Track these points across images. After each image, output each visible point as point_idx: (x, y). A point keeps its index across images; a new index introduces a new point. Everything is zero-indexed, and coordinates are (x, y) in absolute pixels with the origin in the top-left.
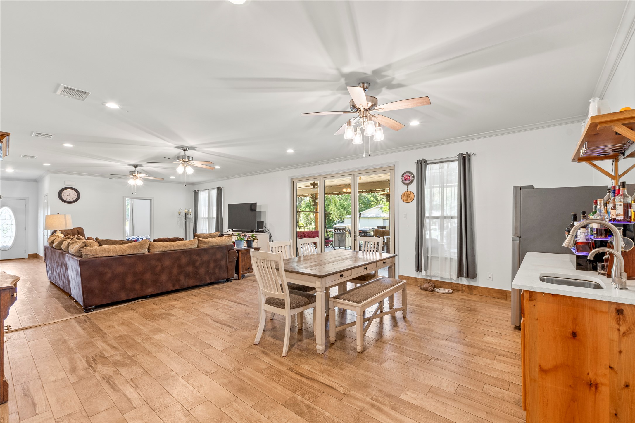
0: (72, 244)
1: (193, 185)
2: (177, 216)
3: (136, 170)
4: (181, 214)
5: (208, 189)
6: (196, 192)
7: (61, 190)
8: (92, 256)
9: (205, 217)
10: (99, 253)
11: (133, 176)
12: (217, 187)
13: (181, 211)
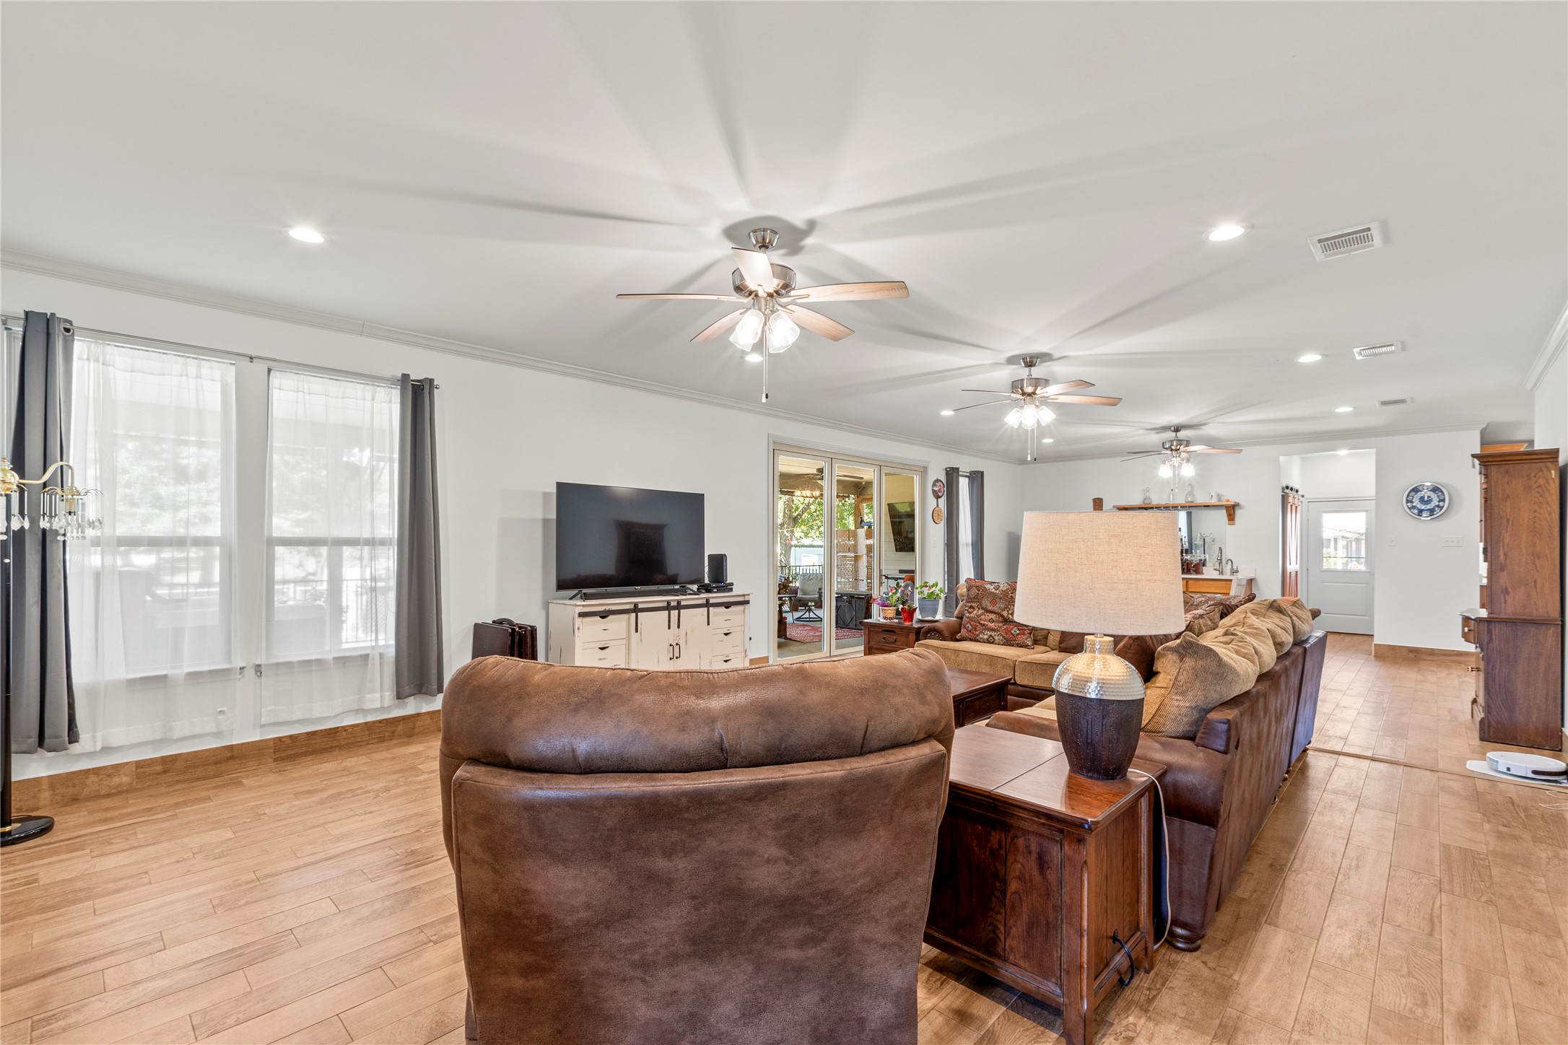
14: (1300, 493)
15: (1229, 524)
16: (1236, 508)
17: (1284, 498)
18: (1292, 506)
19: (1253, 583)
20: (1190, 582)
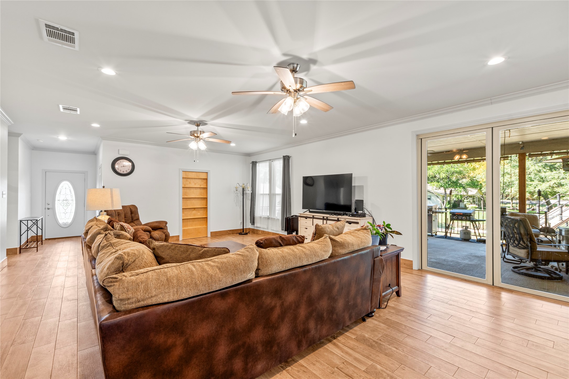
0: (103, 247)
1: (250, 156)
2: (234, 192)
3: (198, 129)
4: (238, 190)
5: (270, 160)
6: (254, 164)
7: (114, 160)
8: (136, 302)
9: (265, 193)
10: (154, 293)
11: (195, 137)
12: (283, 156)
13: (238, 185)
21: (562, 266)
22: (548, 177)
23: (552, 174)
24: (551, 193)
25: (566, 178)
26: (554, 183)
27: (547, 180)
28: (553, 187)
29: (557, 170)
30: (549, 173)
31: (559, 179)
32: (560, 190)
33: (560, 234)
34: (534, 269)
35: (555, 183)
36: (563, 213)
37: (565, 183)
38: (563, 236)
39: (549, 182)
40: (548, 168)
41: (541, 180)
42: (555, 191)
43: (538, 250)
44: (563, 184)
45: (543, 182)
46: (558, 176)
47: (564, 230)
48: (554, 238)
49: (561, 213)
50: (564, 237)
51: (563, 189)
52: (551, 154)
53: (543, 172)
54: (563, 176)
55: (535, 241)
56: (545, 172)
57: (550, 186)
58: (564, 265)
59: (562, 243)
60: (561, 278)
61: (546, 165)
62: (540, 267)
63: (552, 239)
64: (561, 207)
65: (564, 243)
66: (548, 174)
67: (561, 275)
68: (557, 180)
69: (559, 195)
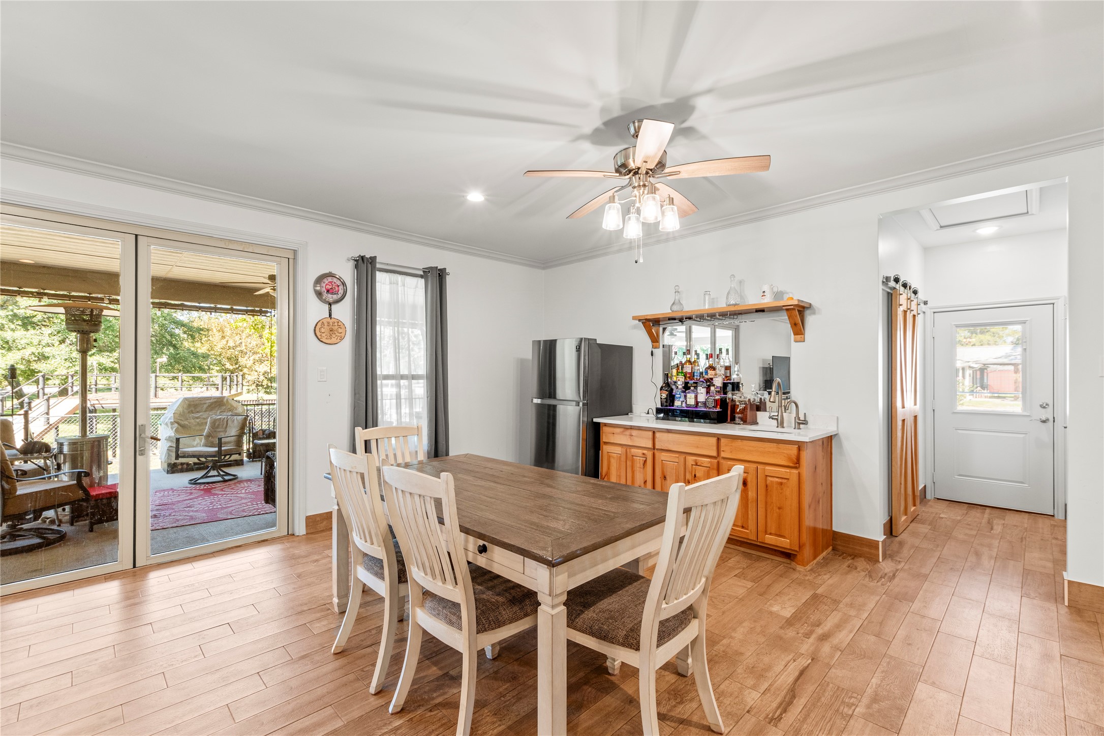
14: (920, 295)
15: (796, 341)
16: (807, 312)
17: (891, 298)
18: (905, 312)
19: (833, 442)
20: (723, 441)
21: (63, 513)
22: (20, 341)
23: (27, 336)
24: (25, 373)
25: (53, 345)
26: (31, 353)
27: (16, 347)
28: (29, 361)
29: (37, 328)
30: (20, 333)
31: (41, 346)
32: (42, 367)
33: (61, 451)
34: (8, 537)
35: (33, 354)
36: (50, 411)
37: (52, 355)
38: (65, 455)
39: (21, 351)
40: (20, 322)
41: (4, 346)
42: (33, 368)
43: (19, 493)
44: (48, 355)
45: (8, 350)
46: (38, 340)
47: (67, 443)
48: (48, 461)
49: (46, 411)
50: (67, 456)
51: (48, 365)
52: (40, 295)
53: (9, 330)
54: (49, 341)
55: (13, 476)
56: (13, 330)
57: (23, 359)
58: (66, 511)
59: (62, 468)
60: (62, 538)
61: (15, 315)
62: (21, 529)
63: (45, 463)
64: (48, 400)
65: (66, 468)
66: (20, 335)
67: (63, 532)
68: (37, 347)
69: (42, 376)
